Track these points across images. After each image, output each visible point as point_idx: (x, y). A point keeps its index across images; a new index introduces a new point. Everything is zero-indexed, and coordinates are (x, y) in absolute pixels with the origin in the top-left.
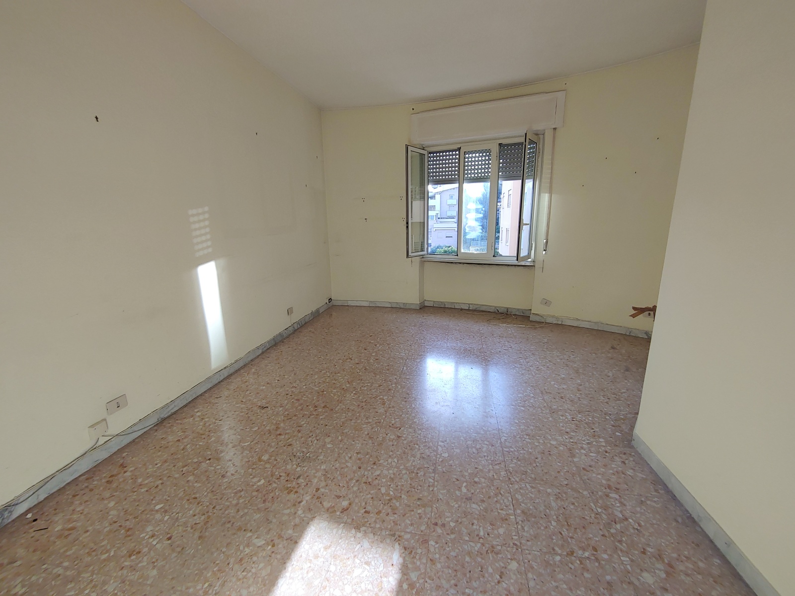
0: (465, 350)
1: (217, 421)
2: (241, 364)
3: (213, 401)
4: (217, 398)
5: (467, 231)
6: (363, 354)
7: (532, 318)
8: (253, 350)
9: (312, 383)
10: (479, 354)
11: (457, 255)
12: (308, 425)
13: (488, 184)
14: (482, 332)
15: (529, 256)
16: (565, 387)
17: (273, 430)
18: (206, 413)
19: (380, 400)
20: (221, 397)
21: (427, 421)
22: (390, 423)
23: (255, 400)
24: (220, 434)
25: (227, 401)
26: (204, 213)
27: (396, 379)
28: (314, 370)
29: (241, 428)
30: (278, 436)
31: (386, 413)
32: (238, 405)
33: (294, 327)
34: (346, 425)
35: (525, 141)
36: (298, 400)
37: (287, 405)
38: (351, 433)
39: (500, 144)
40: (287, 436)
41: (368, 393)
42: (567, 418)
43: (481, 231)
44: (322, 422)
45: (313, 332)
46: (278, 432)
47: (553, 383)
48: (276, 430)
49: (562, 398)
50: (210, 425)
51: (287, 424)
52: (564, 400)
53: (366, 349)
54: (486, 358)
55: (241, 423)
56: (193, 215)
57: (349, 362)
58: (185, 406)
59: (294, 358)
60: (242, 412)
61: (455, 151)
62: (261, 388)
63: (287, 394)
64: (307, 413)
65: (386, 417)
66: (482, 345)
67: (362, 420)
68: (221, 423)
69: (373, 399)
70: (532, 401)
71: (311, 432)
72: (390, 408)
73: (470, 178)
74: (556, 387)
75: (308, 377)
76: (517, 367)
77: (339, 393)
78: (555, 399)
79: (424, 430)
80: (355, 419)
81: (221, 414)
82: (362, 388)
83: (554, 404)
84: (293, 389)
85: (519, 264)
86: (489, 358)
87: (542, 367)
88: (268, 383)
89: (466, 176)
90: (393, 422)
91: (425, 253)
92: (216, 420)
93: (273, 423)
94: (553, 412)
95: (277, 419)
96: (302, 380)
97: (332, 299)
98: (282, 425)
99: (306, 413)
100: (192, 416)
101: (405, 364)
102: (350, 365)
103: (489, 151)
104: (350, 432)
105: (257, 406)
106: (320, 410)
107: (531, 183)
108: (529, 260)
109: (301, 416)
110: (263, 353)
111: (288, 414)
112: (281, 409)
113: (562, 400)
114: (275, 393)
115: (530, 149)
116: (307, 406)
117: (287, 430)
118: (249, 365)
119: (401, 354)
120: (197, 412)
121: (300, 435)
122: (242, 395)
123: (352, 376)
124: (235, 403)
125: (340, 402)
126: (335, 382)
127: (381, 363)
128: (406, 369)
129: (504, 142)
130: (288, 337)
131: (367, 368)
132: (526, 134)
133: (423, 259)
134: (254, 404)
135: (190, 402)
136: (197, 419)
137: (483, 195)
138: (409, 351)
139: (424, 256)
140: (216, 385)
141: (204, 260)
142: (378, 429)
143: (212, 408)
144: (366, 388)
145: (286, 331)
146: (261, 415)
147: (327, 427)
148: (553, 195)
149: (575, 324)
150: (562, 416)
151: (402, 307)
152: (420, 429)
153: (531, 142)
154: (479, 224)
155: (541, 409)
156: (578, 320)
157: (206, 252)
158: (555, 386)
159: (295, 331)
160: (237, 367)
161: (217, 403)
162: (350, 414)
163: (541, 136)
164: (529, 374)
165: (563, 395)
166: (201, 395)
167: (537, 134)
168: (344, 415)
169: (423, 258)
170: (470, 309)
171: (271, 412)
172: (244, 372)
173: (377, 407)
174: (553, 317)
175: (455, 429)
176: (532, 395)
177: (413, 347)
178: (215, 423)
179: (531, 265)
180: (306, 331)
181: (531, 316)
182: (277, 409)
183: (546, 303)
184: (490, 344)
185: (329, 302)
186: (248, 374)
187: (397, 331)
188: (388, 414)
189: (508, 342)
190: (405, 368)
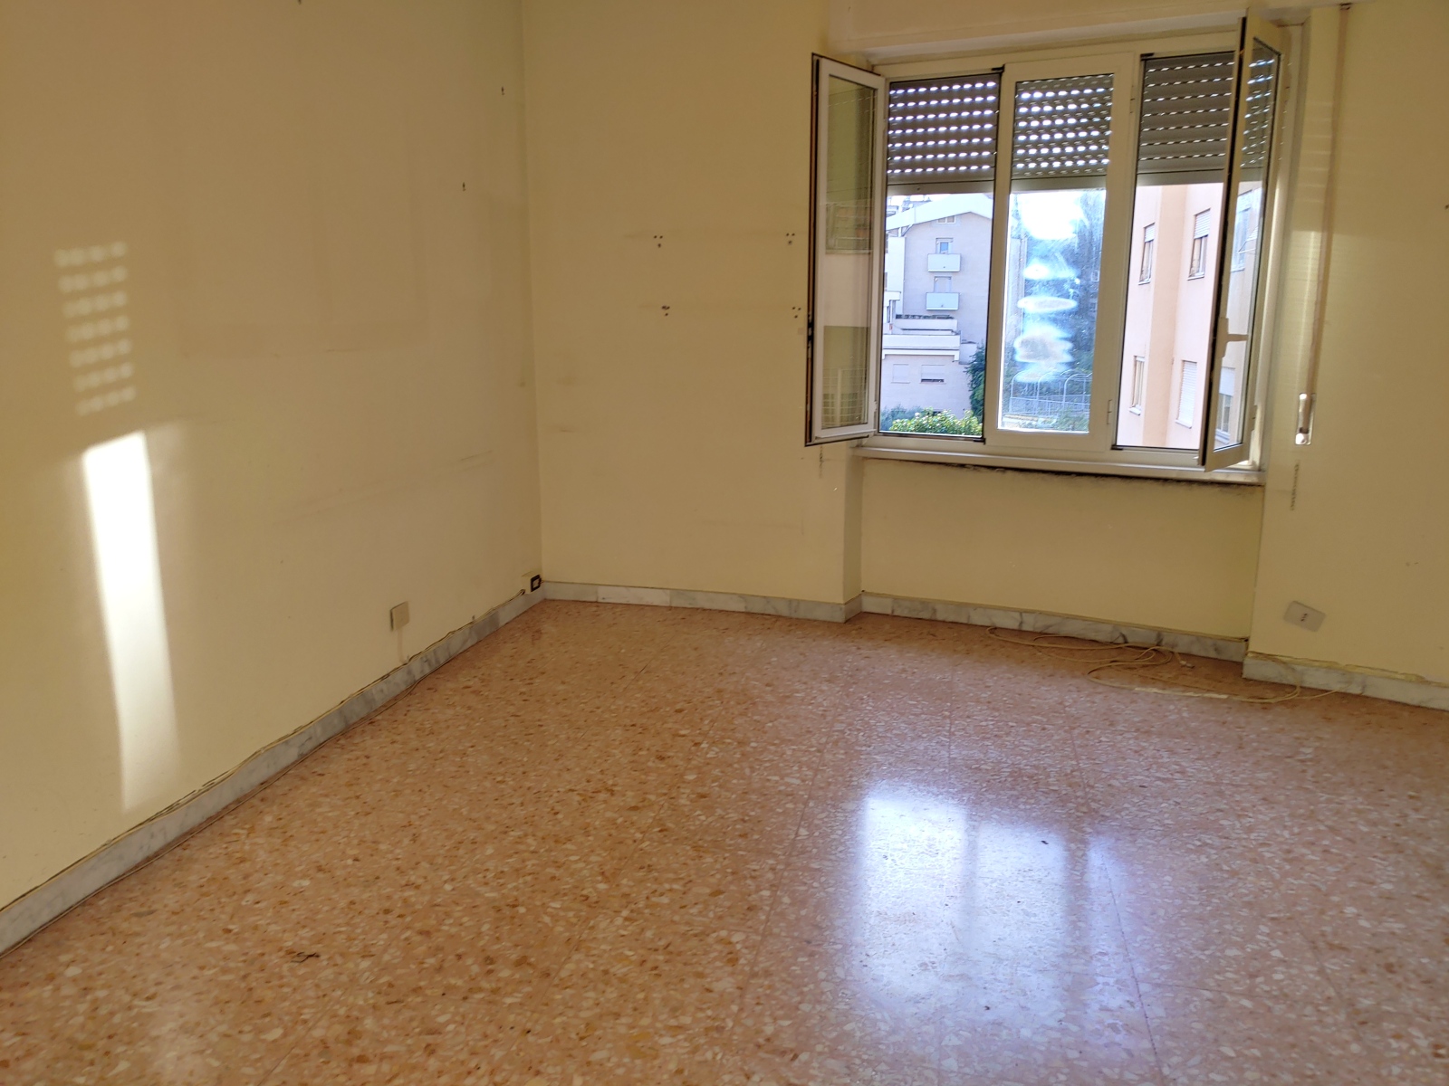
0: (1017, 774)
1: (136, 1002)
2: (227, 796)
3: (125, 925)
4: (139, 915)
5: (1018, 358)
6: (652, 777)
7: (1252, 669)
8: (270, 749)
9: (476, 872)
10: (1065, 789)
11: (983, 440)
12: (463, 1029)
13: (1099, 196)
14: (1073, 711)
15: (1241, 451)
16: (1397, 926)
17: (337, 1040)
18: (100, 968)
19: (719, 947)
20: (151, 912)
21: (894, 1032)
22: (759, 1032)
23: (273, 928)
24: (148, 1049)
25: (172, 929)
26: (109, 263)
27: (773, 869)
28: (480, 828)
29: (223, 1028)
30: (356, 1066)
31: (741, 996)
32: (213, 944)
33: (409, 672)
34: (598, 1033)
35: (1242, 47)
36: (426, 933)
37: (385, 951)
38: (618, 1065)
39: (1147, 59)
40: (386, 1067)
41: (676, 918)
42: (1414, 1046)
43: (1068, 358)
44: (512, 1017)
45: (477, 693)
46: (355, 1051)
47: (1350, 911)
48: (349, 1043)
49: (1390, 968)
50: (112, 1014)
51: (386, 1021)
52: (1399, 979)
53: (661, 758)
54: (1094, 805)
55: (222, 1012)
56: (73, 270)
57: (605, 802)
58: (28, 940)
59: (408, 781)
60: (225, 971)
61: (984, 77)
62: (296, 884)
63: (387, 912)
64: (460, 983)
65: (741, 1010)
66: (1077, 758)
67: (655, 1017)
68: (150, 1007)
69: (694, 942)
70: (1278, 977)
71: (473, 1053)
72: (754, 975)
73: (1034, 171)
74: (1364, 929)
75: (461, 852)
76: (1211, 846)
77: (571, 914)
78: (1364, 971)
79: (883, 1067)
80: (629, 1011)
81: (153, 977)
82: (654, 899)
83: (1363, 991)
84: (407, 894)
85: (1207, 477)
86: (1106, 806)
87: (1305, 851)
88: (320, 869)
89: (1020, 166)
90: (769, 1030)
91: (869, 428)
92: (135, 995)
93: (335, 1016)
94: (1362, 1021)
95: (351, 999)
96: (440, 860)
97: (544, 577)
98: (369, 1023)
99: (453, 981)
100: (51, 978)
101: (802, 819)
102: (609, 814)
103: (1106, 80)
104: (614, 1060)
105: (280, 950)
106: (505, 973)
107: (1257, 194)
108: (1244, 464)
109: (439, 991)
110: (302, 759)
111: (390, 985)
112: (365, 964)
113: (1390, 976)
114: (343, 904)
115: (1256, 73)
116: (459, 957)
117: (388, 1042)
118: (255, 801)
119: (787, 780)
120: (68, 965)
121: (433, 1063)
122: (229, 909)
123: (617, 854)
124: (201, 935)
125: (575, 945)
126: (558, 873)
127: (719, 811)
128: (809, 836)
129: (1160, 48)
130: (391, 704)
131: (670, 825)
132: (1244, 20)
133: (862, 453)
134: (270, 941)
135: (44, 929)
136: (68, 990)
137: (1081, 235)
138: (817, 771)
139: (865, 441)
140: (137, 869)
141: (108, 428)
142: (715, 1054)
143: (120, 952)
144: (665, 900)
145: (382, 685)
146: (295, 982)
147: (530, 1038)
148: (1336, 238)
149: (1414, 696)
150: (1397, 1037)
151: (784, 611)
152: (868, 1061)
153: (1263, 50)
154: (1065, 335)
155: (1316, 1007)
156: (1422, 681)
157: (113, 399)
158: (1363, 923)
159: (413, 687)
160: (212, 804)
161: (137, 934)
162: (612, 994)
163: (1295, 32)
164: (1259, 874)
165: (1392, 960)
166: (84, 903)
167: (1281, 24)
168: (591, 994)
169: (859, 446)
170: (1025, 628)
171: (329, 973)
172: (235, 826)
173: (708, 971)
174: (1331, 667)
175: (999, 1068)
176: (1276, 953)
177: (828, 757)
178: (130, 1008)
179: (1248, 480)
180: (450, 685)
181: (1247, 661)
182: (351, 965)
183: (1306, 617)
184: (1104, 758)
185: (533, 589)
186: (252, 830)
187: (769, 698)
188: (749, 999)
189: (1172, 752)
190: (803, 832)
